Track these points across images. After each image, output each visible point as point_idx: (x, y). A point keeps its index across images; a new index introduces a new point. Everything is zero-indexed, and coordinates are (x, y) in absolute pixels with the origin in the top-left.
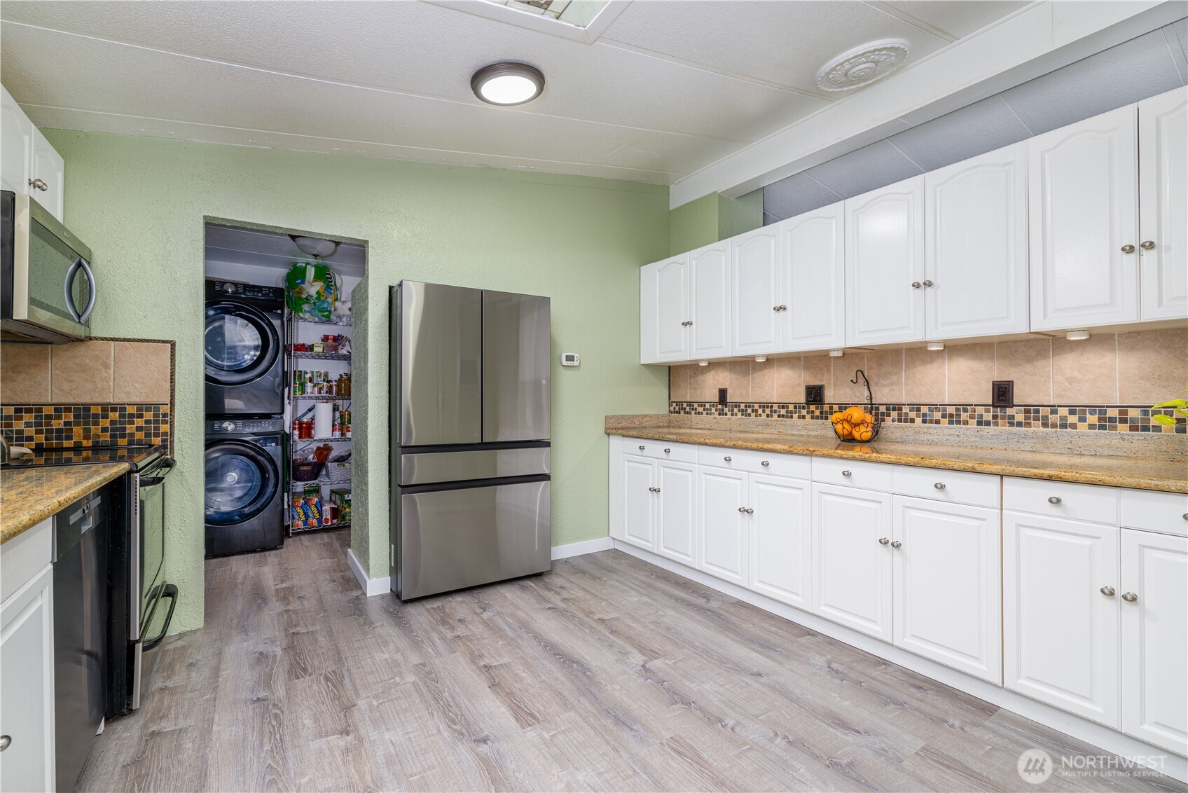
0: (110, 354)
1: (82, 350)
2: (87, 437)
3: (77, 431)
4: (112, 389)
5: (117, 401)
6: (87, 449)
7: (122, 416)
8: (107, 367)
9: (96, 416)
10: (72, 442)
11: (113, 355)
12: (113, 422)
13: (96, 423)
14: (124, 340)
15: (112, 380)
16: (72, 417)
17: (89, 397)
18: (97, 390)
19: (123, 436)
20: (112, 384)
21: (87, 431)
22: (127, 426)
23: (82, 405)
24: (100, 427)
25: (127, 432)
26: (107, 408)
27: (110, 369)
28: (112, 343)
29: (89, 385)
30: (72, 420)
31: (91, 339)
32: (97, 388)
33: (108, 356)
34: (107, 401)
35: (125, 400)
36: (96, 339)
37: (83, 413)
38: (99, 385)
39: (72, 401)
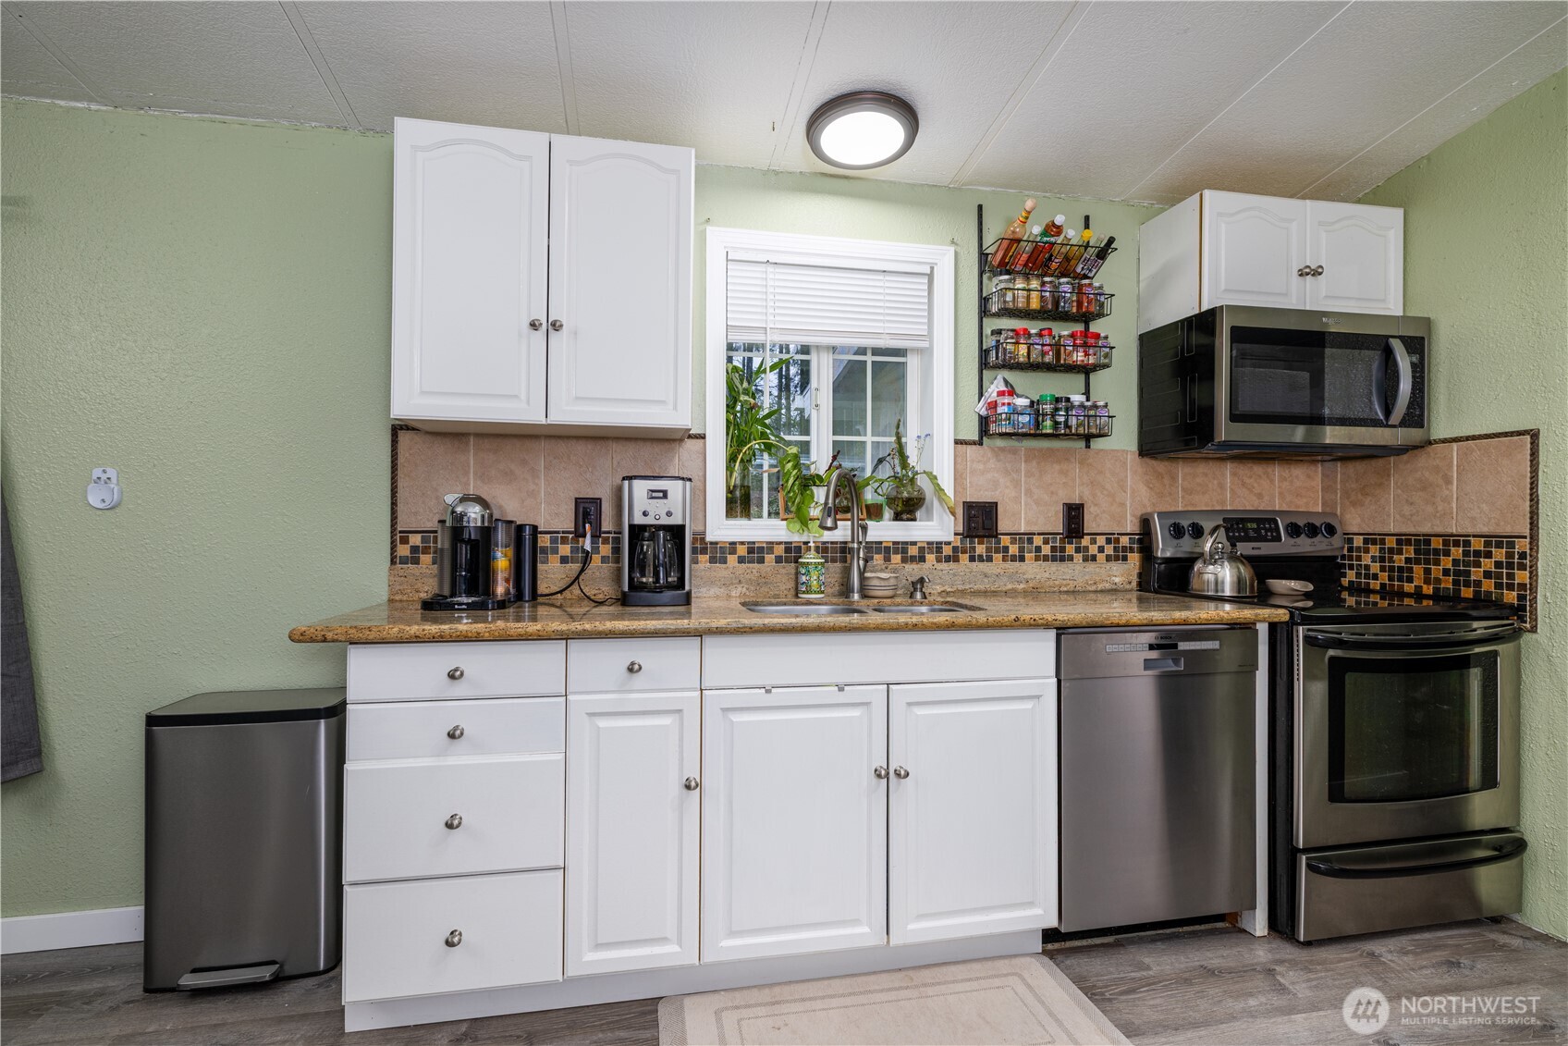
0: (1452, 462)
1: (1423, 461)
2: (1427, 581)
3: (1418, 570)
4: (1455, 513)
5: (1460, 531)
6: (1428, 597)
7: (1466, 554)
8: (1448, 481)
9: (1436, 552)
10: (1413, 585)
11: (1455, 463)
12: (1455, 562)
13: (1437, 563)
14: (1467, 438)
15: (1455, 500)
16: (1412, 552)
17: (1429, 525)
18: (1438, 515)
19: (1467, 584)
20: (1454, 506)
21: (1427, 571)
22: (1472, 569)
23: (1424, 535)
24: (1441, 568)
25: (1473, 578)
26: (1451, 540)
27: (1452, 484)
28: (1455, 446)
29: (1430, 509)
30: (1413, 556)
31: (1430, 443)
32: (1437, 512)
33: (1450, 466)
34: (1449, 531)
35: (1470, 530)
36: (1436, 442)
37: (1424, 547)
38: (1440, 508)
39: (1411, 530)
